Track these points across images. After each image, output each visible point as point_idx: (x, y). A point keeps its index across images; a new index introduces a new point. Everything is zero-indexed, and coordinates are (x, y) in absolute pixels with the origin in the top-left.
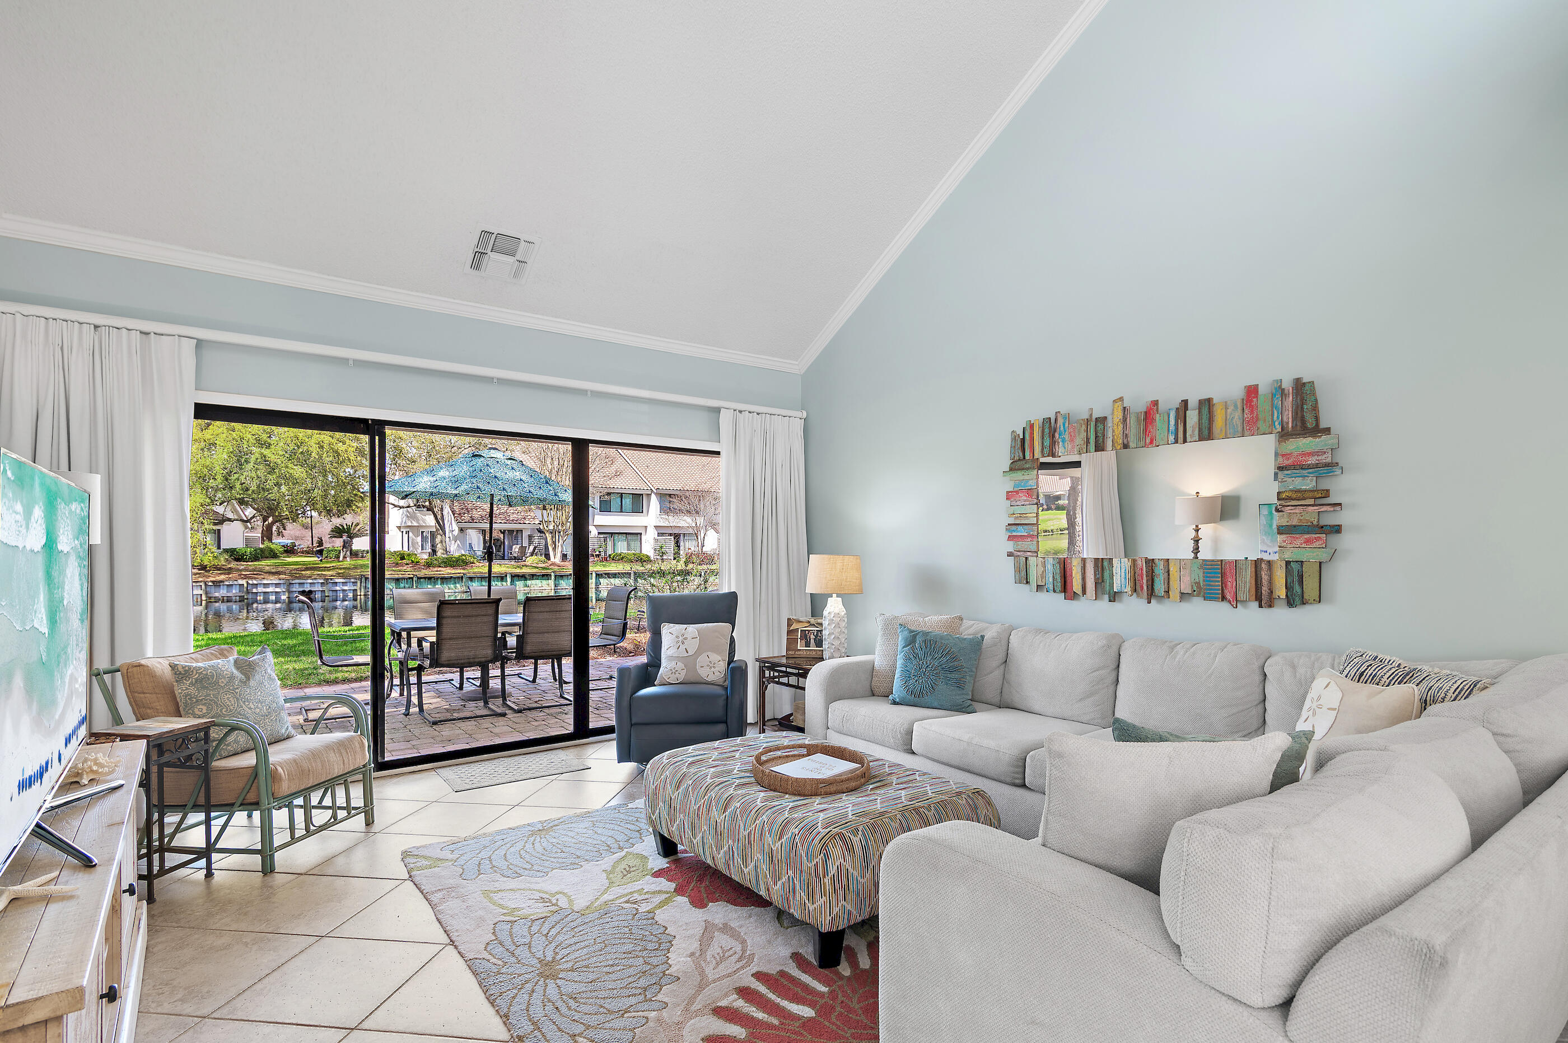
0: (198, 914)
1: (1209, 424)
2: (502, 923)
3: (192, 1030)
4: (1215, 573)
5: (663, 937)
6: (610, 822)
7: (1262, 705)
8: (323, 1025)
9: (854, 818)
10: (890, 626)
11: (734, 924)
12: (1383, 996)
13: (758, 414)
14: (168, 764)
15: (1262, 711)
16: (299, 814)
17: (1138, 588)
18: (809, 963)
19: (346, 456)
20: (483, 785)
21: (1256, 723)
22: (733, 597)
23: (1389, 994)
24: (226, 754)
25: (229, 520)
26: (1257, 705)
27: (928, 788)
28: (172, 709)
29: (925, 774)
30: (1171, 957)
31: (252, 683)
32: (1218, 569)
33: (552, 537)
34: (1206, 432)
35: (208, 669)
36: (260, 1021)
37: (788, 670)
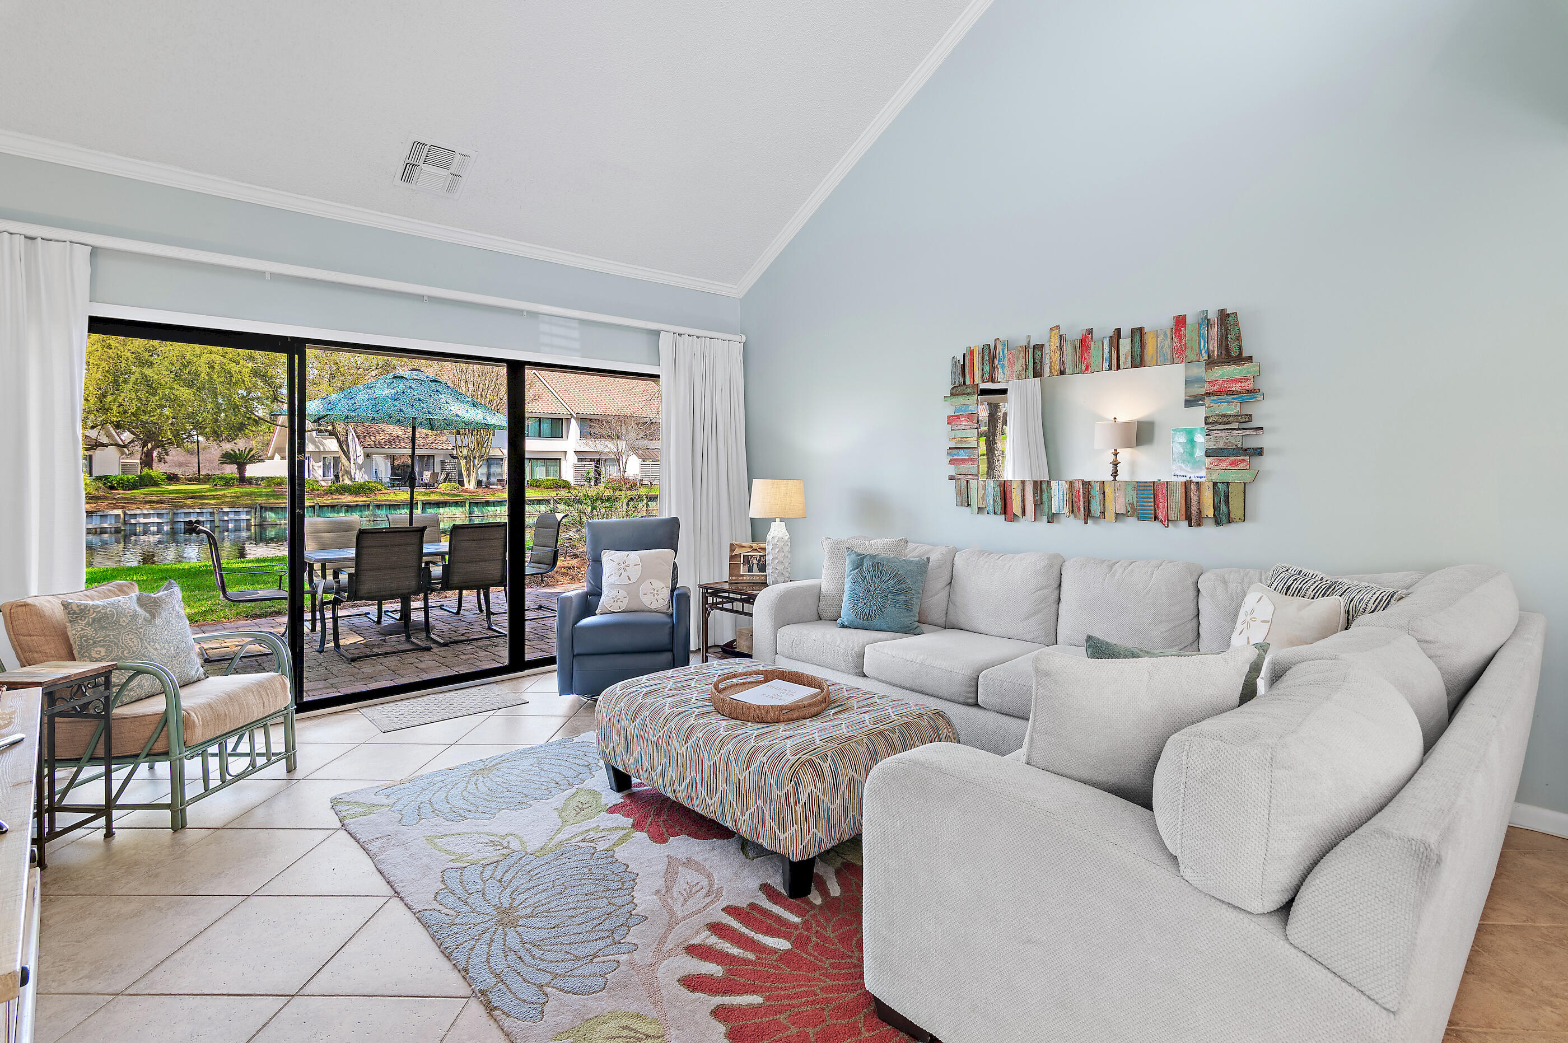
0: (99, 879)
1: (1141, 352)
2: (451, 870)
3: (103, 1009)
4: (1148, 494)
5: (626, 875)
6: (556, 757)
7: (1196, 620)
8: (258, 993)
9: (822, 744)
10: (836, 551)
11: (698, 858)
12: (1382, 896)
13: (698, 337)
14: (61, 714)
15: (1196, 625)
16: (214, 763)
17: (1075, 509)
18: (779, 894)
19: (239, 377)
20: (413, 724)
21: (1191, 636)
22: (674, 523)
23: (1388, 894)
24: (128, 700)
25: (103, 445)
26: (1191, 620)
27: (890, 710)
28: (63, 652)
29: (883, 697)
30: (1169, 869)
31: (158, 621)
32: (1150, 490)
33: (467, 462)
34: (1138, 359)
35: (107, 608)
36: (184, 995)
37: (731, 595)
